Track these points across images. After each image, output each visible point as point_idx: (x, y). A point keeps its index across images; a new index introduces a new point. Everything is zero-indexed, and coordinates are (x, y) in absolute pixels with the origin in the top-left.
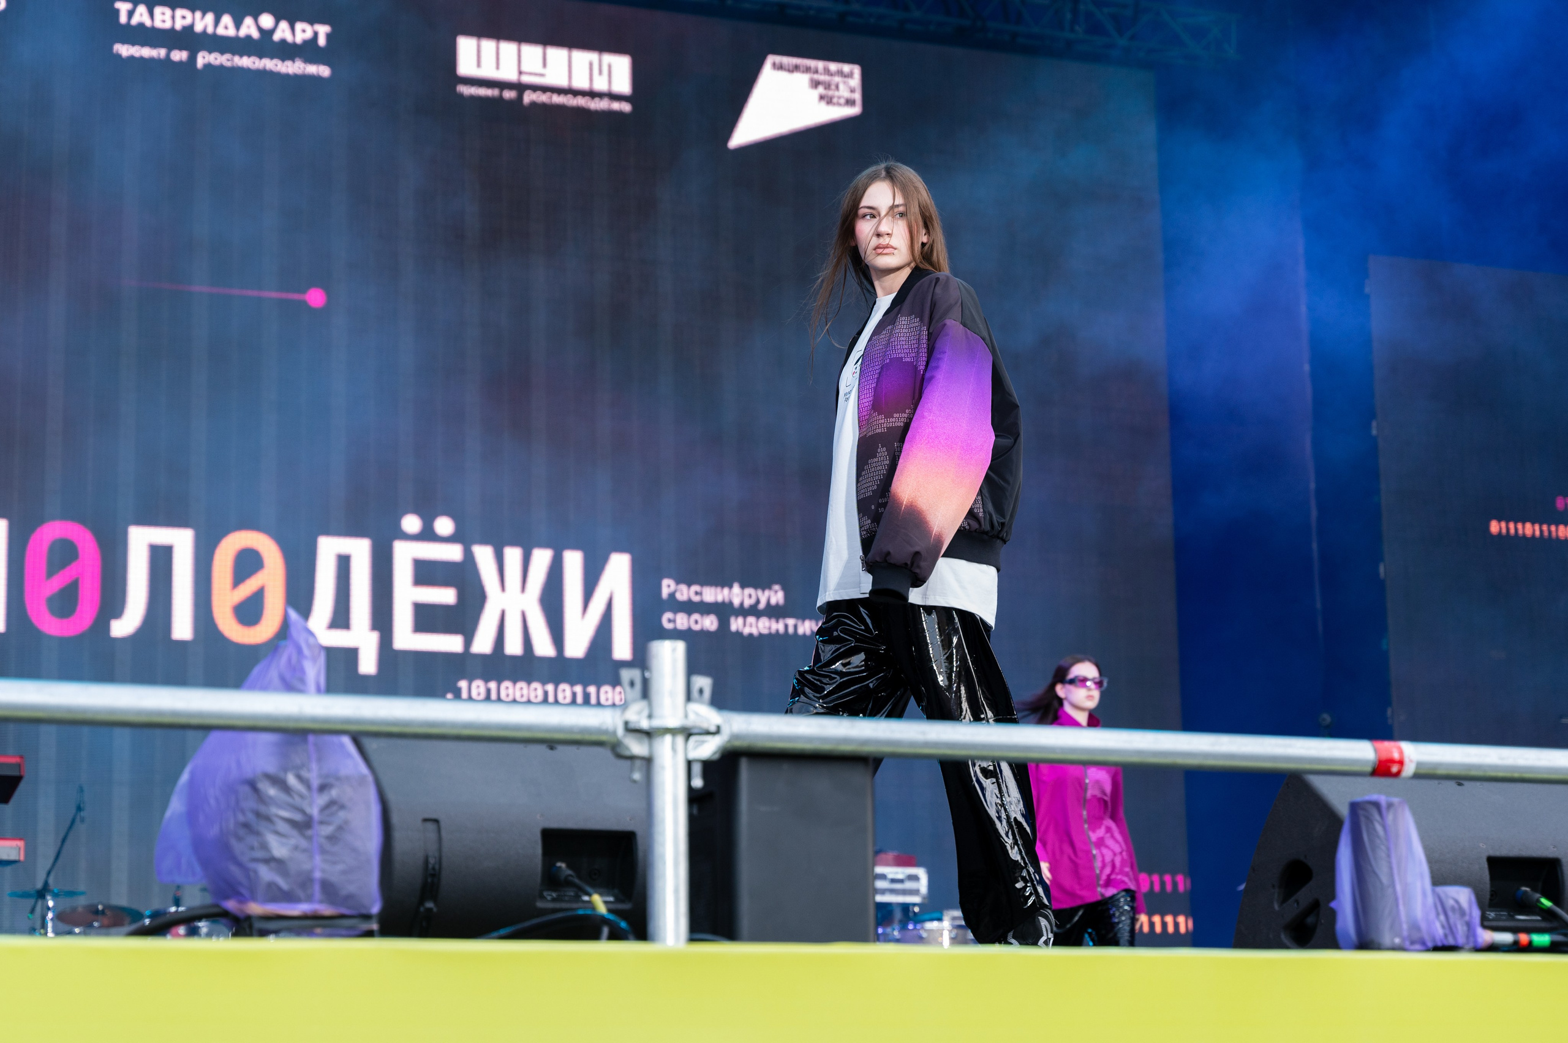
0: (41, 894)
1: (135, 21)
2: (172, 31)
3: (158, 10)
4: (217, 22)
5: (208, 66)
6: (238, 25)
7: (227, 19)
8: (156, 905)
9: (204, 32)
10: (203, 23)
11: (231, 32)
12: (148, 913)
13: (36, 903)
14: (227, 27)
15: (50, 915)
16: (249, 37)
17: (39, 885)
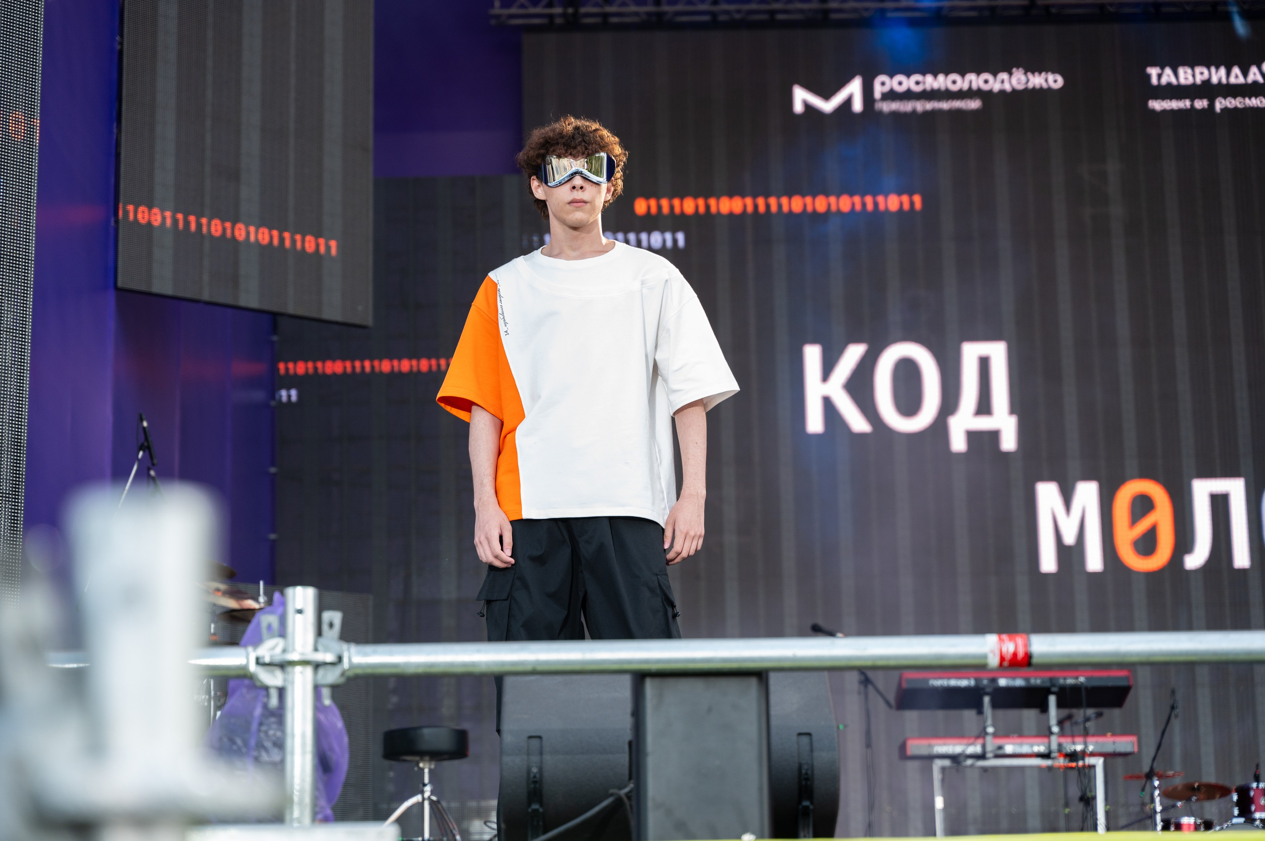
0: (1149, 776)
1: (1164, 80)
2: (1194, 85)
3: (1181, 71)
4: (1228, 74)
5: (1225, 110)
6: (1245, 74)
7: (1236, 70)
8: (1239, 781)
9: (1220, 83)
10: (1218, 75)
11: (1241, 80)
12: (1234, 788)
13: (1146, 783)
14: (1237, 77)
15: (1157, 792)
16: (1255, 83)
17: (1146, 769)
